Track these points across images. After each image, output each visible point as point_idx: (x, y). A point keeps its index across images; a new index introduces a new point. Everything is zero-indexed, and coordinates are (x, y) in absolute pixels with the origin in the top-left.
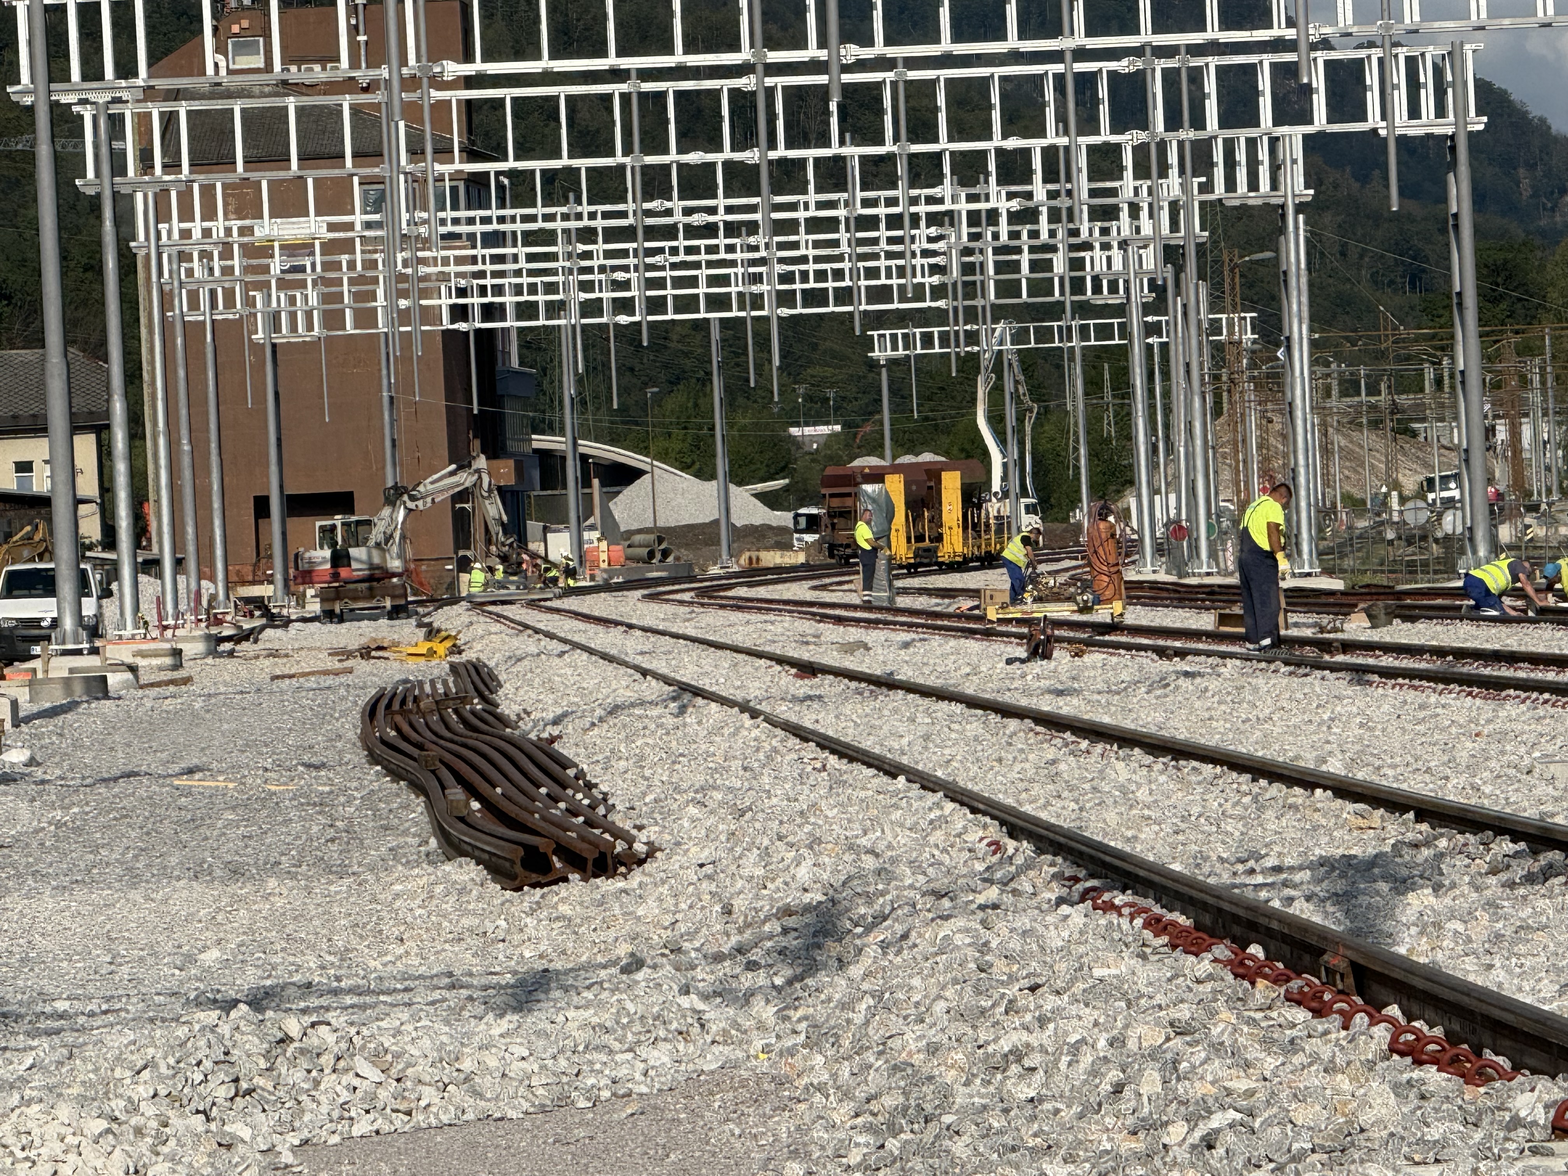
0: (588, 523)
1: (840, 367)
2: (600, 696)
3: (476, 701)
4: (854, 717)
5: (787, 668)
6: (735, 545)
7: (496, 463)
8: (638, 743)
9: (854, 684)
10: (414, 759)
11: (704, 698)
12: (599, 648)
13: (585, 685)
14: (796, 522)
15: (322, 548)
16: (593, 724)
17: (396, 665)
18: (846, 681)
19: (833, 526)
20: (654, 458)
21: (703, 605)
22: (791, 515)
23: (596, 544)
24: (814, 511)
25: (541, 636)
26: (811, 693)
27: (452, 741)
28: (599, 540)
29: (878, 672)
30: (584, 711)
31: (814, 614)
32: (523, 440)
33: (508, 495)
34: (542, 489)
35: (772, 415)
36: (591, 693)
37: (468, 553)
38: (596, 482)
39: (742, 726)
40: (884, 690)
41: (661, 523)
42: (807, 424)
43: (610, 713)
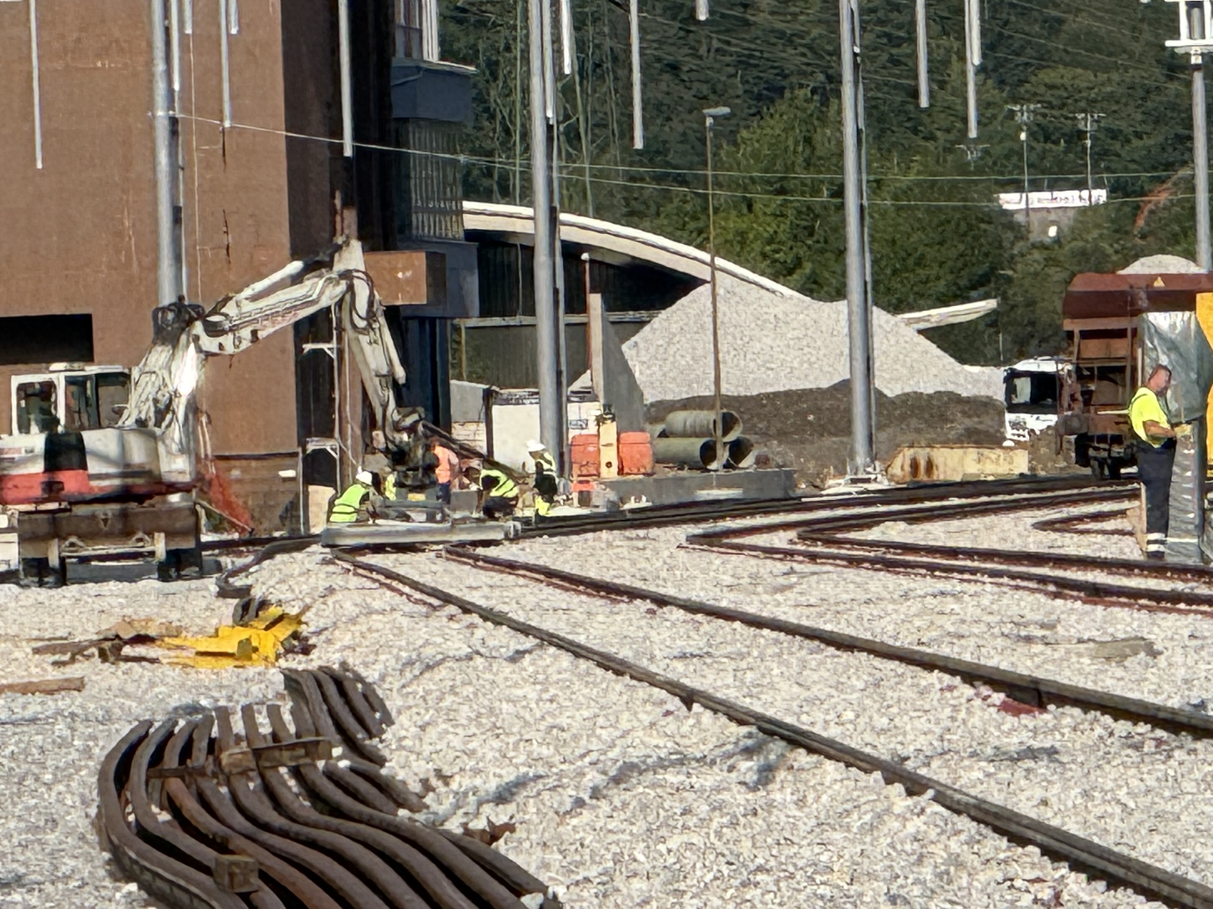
0: (576, 386)
1: (1106, 70)
2: (595, 745)
3: (337, 751)
4: (1122, 794)
5: (985, 690)
6: (882, 436)
7: (384, 258)
8: (674, 843)
9: (1123, 727)
10: (206, 870)
11: (811, 750)
12: (595, 645)
13: (563, 721)
14: (1011, 390)
15: (24, 428)
16: (580, 803)
17: (174, 674)
18: (1107, 719)
19: (1088, 395)
20: (717, 253)
21: (813, 557)
22: (1000, 373)
23: (592, 429)
24: (1048, 366)
25: (475, 618)
26: (1036, 744)
27: (284, 834)
28: (600, 420)
29: (1175, 703)
30: (561, 775)
31: (1043, 580)
32: (444, 212)
33: (414, 325)
34: (484, 313)
35: (962, 168)
36: (576, 738)
37: (328, 445)
38: (595, 301)
39: (888, 811)
40: (1186, 739)
41: (727, 389)
42: (1036, 186)
43: (617, 780)
